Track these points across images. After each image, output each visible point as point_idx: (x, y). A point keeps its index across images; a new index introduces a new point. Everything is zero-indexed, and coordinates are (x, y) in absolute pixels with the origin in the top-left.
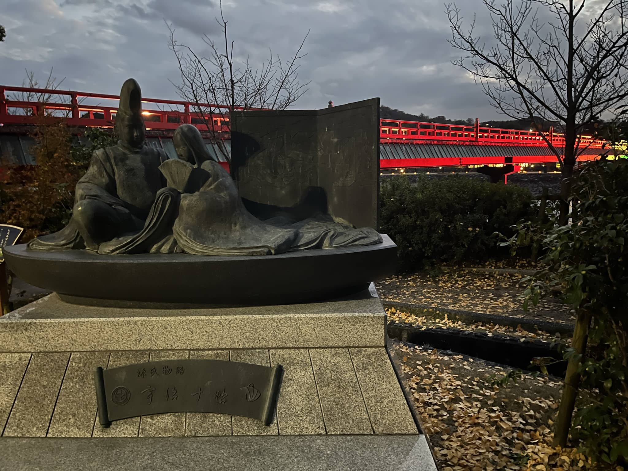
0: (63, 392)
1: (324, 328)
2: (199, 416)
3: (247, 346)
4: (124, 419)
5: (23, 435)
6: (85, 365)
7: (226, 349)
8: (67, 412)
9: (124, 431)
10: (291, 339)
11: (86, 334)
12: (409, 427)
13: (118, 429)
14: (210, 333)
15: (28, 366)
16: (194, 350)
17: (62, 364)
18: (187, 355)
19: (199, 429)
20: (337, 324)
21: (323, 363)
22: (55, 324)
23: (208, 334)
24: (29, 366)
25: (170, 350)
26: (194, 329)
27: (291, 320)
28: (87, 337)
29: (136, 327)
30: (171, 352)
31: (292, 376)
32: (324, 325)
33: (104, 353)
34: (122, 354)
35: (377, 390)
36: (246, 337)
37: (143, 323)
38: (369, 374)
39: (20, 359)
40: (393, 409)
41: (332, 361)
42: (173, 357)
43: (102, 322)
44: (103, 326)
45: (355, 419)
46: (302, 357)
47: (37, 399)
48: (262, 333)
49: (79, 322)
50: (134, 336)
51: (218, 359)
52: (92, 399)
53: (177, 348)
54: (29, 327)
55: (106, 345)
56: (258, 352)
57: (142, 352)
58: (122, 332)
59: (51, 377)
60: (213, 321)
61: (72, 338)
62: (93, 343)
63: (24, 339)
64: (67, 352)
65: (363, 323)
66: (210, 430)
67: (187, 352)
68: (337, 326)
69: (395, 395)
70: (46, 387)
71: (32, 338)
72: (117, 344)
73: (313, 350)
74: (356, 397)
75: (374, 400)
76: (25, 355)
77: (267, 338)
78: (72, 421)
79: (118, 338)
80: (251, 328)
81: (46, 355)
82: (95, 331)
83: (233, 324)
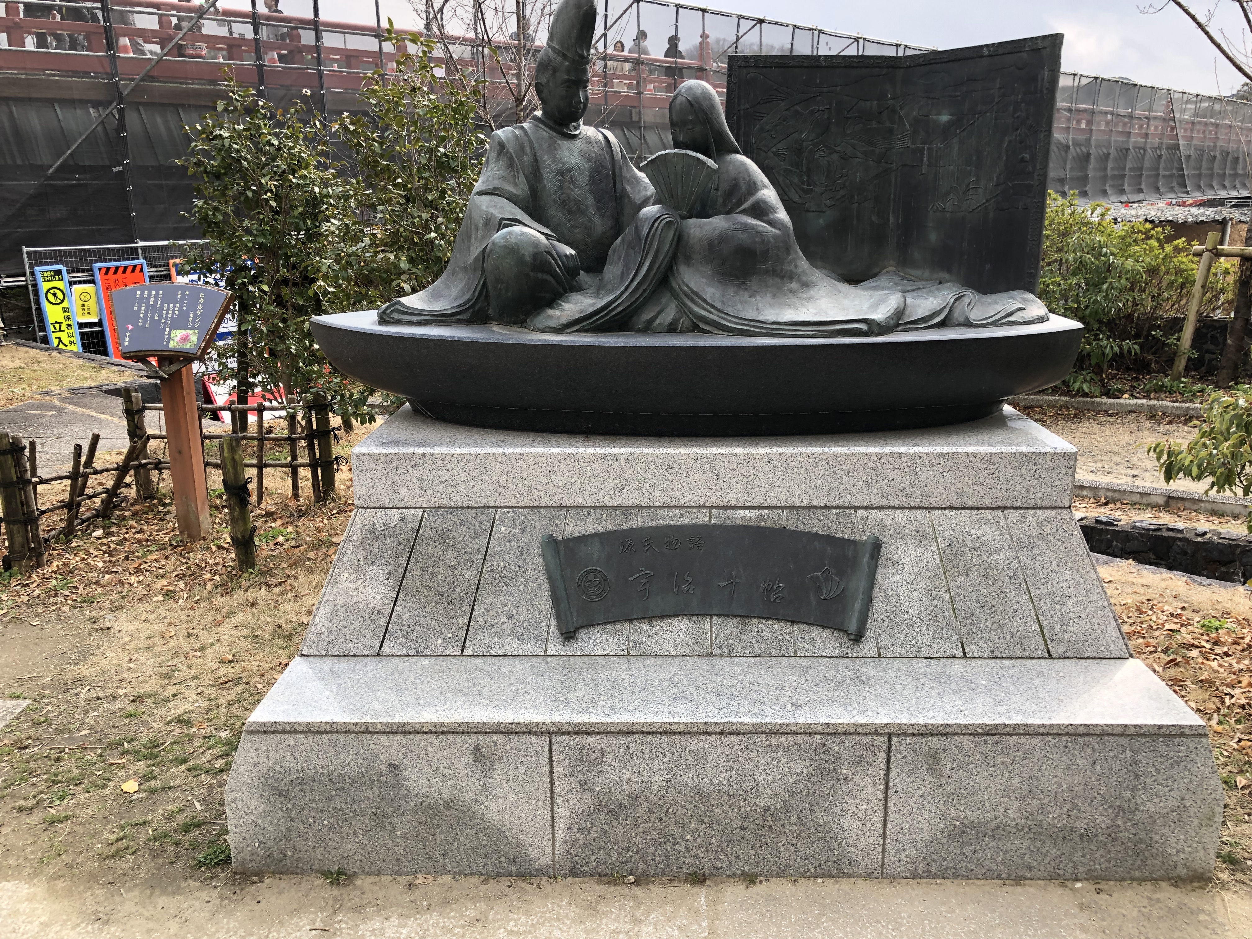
0: (487, 577)
1: (961, 474)
2: (734, 622)
3: (815, 503)
4: (601, 624)
5: (418, 652)
6: (524, 530)
7: (777, 508)
8: (497, 612)
9: (603, 645)
10: (898, 492)
11: (525, 476)
12: (1112, 645)
13: (592, 642)
14: (751, 478)
15: (418, 531)
16: (718, 508)
17: (481, 528)
18: (705, 516)
19: (736, 644)
20: (986, 466)
21: (957, 535)
22: (468, 457)
23: (745, 480)
24: (421, 531)
25: (675, 507)
26: (722, 469)
27: (900, 457)
28: (526, 482)
29: (615, 464)
30: (677, 511)
31: (899, 557)
32: (962, 468)
33: (556, 510)
34: (589, 513)
35: (1055, 583)
36: (816, 487)
37: (631, 458)
38: (1040, 555)
39: (403, 519)
40: (1084, 616)
41: (973, 531)
42: (681, 519)
43: (556, 455)
44: (556, 462)
45: (1015, 631)
46: (916, 524)
47: (439, 589)
48: (845, 479)
49: (514, 454)
50: (611, 480)
51: (763, 524)
52: (541, 590)
53: (688, 504)
54: (421, 461)
55: (561, 496)
56: (836, 514)
57: (626, 510)
58: (589, 474)
59: (463, 551)
60: (758, 457)
61: (499, 482)
62: (537, 493)
63: (410, 484)
64: (489, 507)
65: (1035, 464)
66: (756, 646)
67: (706, 511)
68: (986, 469)
69: (1087, 591)
70: (455, 569)
71: (426, 482)
72: (581, 496)
73: (937, 512)
74: (1017, 595)
75: (1048, 600)
76: (413, 511)
77: (853, 489)
78: (509, 626)
79: (582, 484)
80: (826, 470)
81: (451, 513)
82: (541, 470)
83: (793, 463)
